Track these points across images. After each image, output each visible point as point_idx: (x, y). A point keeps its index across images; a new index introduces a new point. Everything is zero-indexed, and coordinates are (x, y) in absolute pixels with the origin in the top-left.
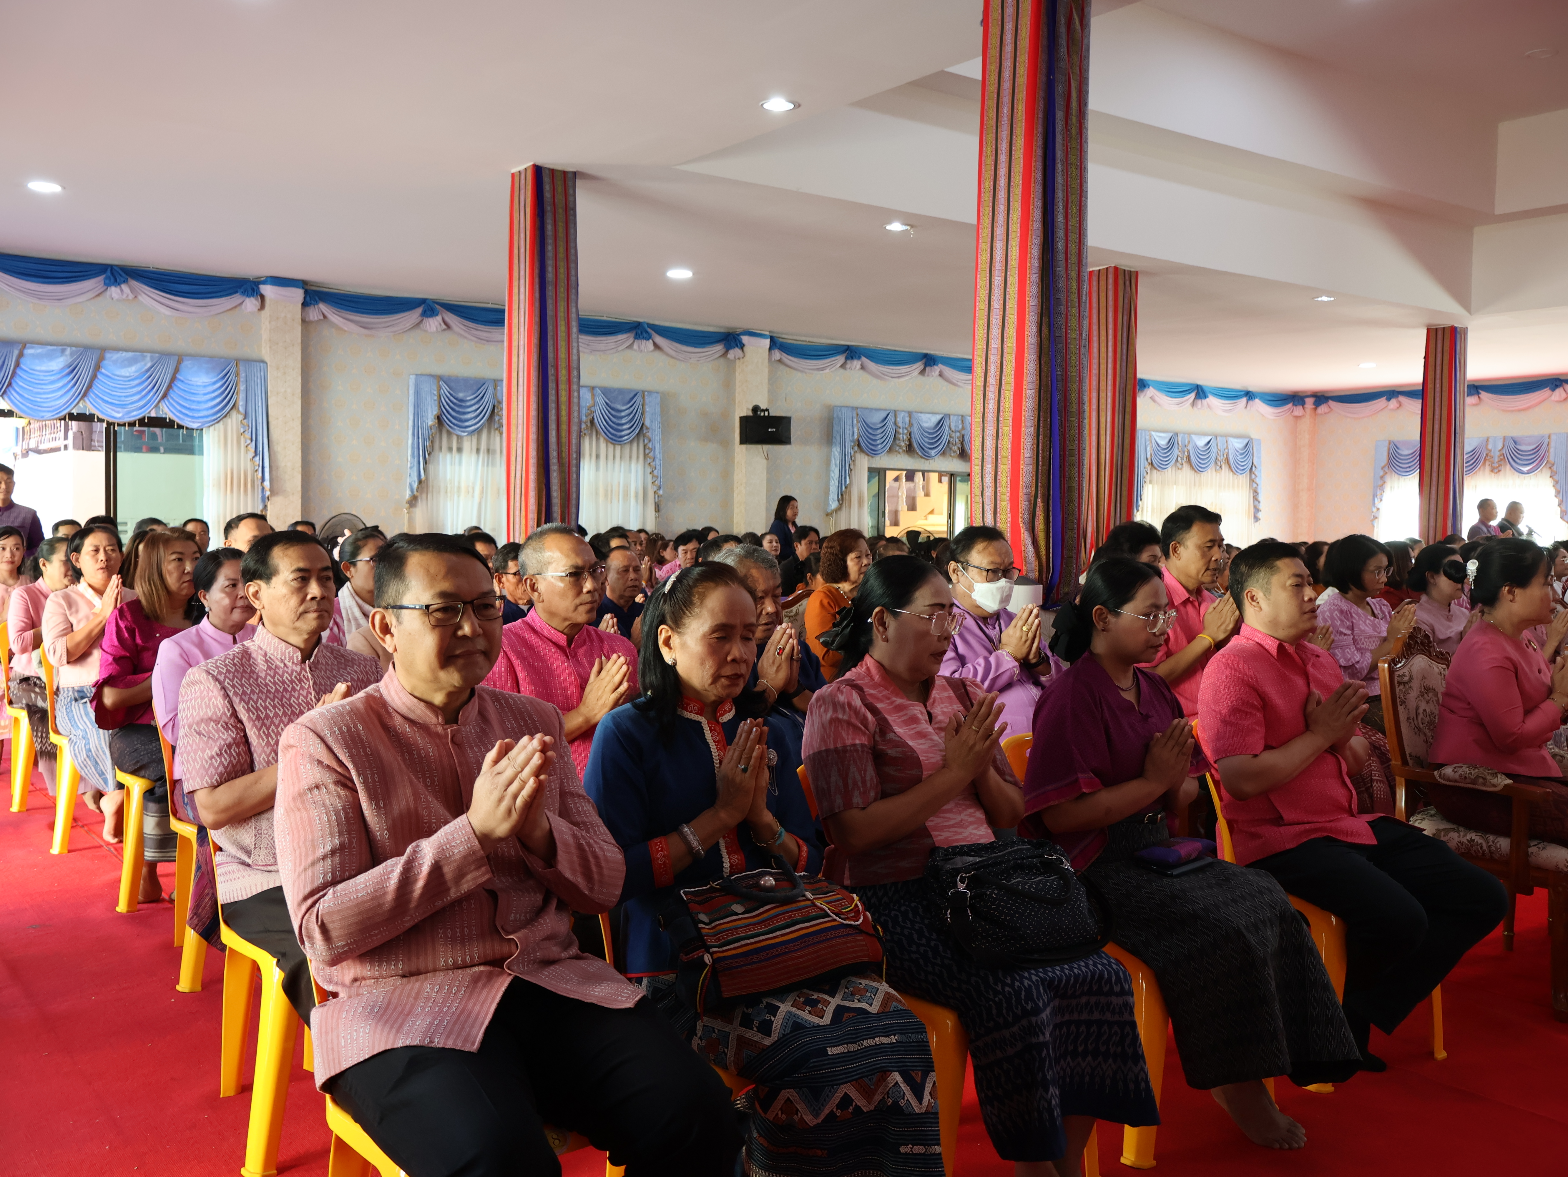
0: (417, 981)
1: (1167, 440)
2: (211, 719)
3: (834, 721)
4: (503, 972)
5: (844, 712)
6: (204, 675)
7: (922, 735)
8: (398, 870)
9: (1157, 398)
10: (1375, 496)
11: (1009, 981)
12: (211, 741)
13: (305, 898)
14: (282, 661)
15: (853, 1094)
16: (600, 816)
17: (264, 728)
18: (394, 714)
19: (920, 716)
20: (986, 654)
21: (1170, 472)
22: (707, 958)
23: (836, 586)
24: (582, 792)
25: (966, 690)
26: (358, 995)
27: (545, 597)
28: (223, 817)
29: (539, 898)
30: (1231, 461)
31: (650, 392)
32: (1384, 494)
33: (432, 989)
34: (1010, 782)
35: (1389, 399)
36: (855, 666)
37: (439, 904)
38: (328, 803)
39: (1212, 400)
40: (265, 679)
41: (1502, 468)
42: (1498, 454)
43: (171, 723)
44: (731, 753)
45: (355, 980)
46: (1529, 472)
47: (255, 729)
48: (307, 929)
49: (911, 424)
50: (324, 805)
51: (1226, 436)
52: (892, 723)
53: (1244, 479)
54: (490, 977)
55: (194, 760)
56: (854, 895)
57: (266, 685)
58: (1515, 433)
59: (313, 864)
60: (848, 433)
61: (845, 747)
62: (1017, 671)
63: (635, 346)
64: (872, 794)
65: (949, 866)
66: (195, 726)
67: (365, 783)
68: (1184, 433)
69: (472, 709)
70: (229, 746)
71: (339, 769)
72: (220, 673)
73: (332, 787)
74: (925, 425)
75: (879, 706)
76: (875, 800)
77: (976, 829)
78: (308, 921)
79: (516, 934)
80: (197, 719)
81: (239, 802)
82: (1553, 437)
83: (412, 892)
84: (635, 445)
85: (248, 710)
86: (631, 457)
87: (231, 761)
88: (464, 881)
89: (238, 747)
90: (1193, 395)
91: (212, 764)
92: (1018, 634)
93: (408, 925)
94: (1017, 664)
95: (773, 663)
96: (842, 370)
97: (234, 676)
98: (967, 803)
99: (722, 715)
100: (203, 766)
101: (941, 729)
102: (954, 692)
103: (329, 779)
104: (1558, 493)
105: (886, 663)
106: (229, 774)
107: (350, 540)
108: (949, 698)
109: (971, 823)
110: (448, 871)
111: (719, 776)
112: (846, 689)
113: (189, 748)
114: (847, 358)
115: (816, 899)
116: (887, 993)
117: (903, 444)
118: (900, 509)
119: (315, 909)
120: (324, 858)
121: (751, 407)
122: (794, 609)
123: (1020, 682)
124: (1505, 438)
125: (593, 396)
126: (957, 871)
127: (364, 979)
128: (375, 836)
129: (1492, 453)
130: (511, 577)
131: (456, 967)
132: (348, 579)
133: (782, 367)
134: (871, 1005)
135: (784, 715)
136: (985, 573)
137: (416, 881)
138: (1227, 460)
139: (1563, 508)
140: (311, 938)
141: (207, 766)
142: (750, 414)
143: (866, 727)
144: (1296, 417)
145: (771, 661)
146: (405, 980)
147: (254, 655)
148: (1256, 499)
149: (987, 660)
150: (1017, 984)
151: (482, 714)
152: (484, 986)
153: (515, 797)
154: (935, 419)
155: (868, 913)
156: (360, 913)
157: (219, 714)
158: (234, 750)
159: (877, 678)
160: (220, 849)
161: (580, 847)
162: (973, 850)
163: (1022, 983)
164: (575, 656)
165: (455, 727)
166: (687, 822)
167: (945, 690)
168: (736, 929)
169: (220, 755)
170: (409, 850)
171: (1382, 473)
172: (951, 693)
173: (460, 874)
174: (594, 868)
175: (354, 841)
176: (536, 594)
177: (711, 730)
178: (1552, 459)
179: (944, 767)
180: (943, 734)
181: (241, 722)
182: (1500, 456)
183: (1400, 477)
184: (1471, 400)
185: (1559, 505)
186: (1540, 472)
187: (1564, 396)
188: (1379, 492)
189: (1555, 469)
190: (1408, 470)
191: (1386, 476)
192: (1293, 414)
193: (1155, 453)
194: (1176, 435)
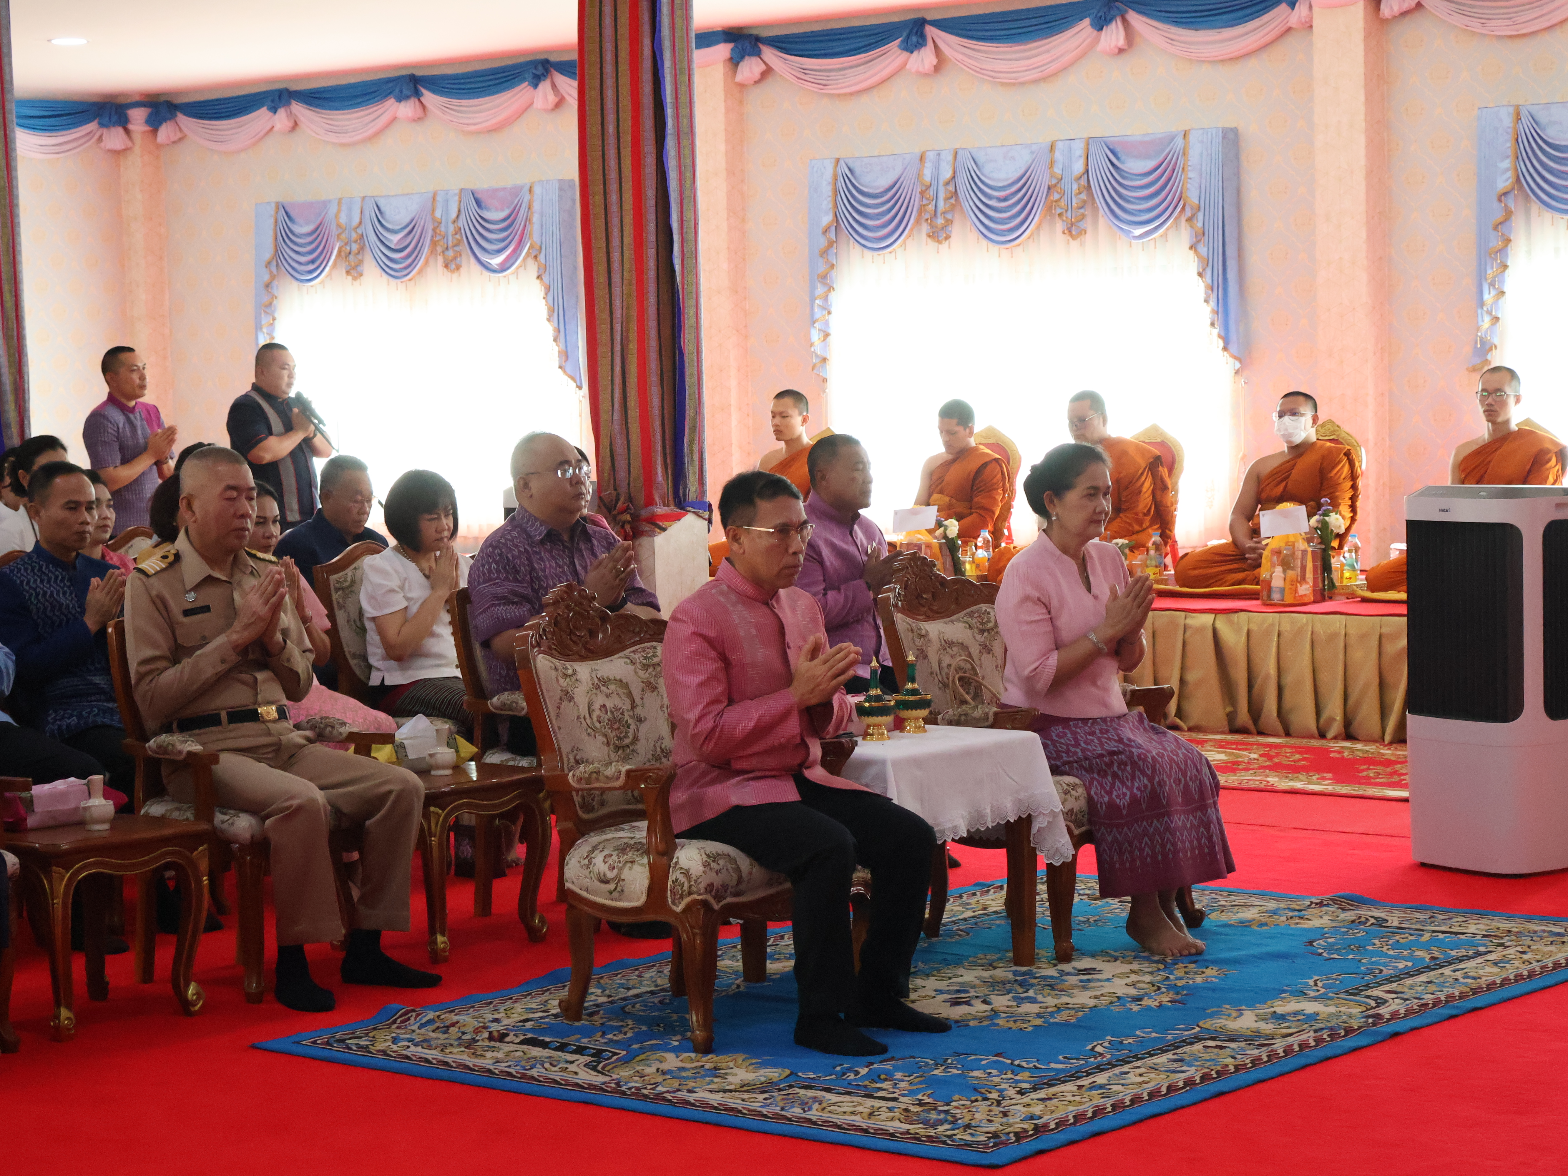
35: (274, 110)
41: (462, 259)
42: (451, 229)
46: (503, 268)
58: (483, 182)
82: (537, 190)
104: (551, 311)
124: (461, 193)
129: (443, 228)
139: (562, 346)
144: (110, 152)
171: (266, 277)
178: (536, 238)
182: (456, 234)
183: (301, 284)
184: (406, 109)
185: (555, 340)
186: (520, 267)
187: (552, 98)
188: (265, 320)
189: (543, 261)
190: (311, 267)
191: (275, 283)
192: (103, 144)
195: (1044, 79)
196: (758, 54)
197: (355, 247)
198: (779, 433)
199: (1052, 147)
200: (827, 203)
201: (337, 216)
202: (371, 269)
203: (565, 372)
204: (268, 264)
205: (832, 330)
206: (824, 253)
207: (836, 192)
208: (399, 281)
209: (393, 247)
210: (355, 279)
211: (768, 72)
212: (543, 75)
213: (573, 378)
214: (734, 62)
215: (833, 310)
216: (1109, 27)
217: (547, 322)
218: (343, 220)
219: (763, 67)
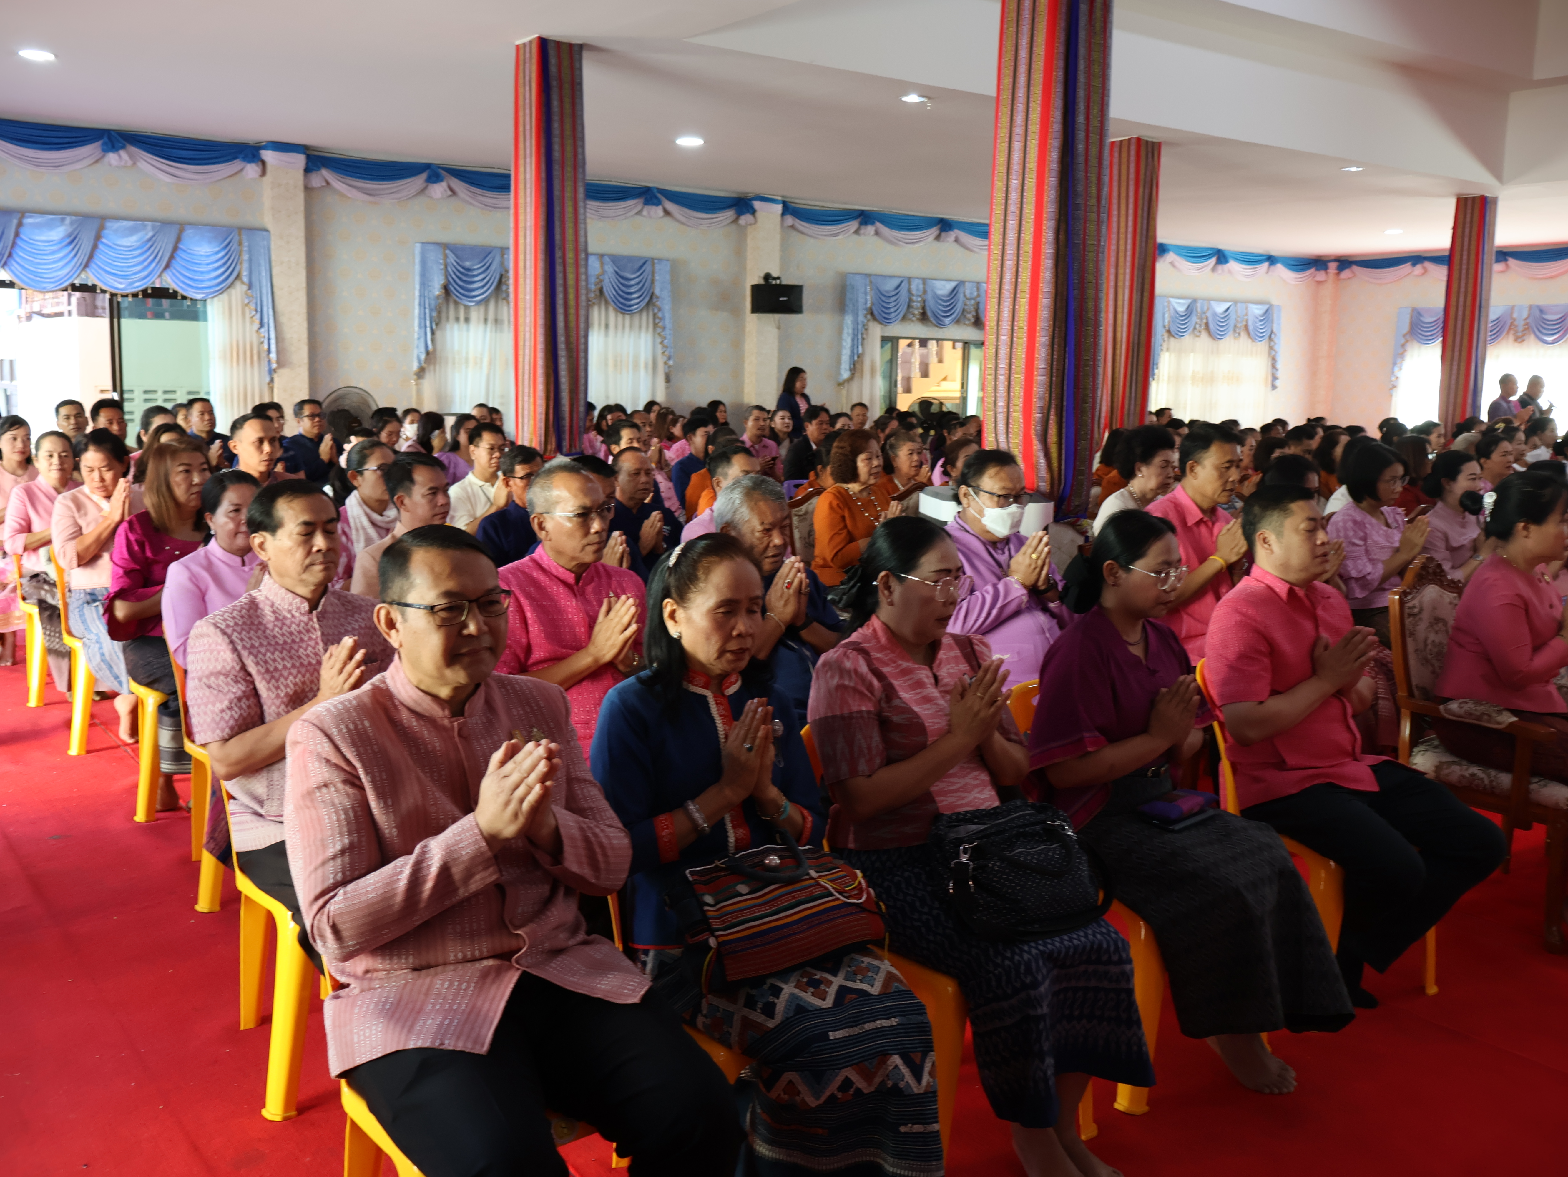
0: (428, 976)
1: (1186, 307)
2: (220, 673)
3: (840, 687)
4: (511, 967)
5: (850, 679)
6: (212, 628)
7: (927, 700)
8: (407, 871)
9: (1176, 264)
10: (1395, 364)
11: (1009, 955)
12: (221, 695)
13: (317, 898)
14: (290, 611)
15: (854, 1077)
16: (608, 798)
17: (273, 681)
18: (400, 707)
19: (926, 680)
20: (994, 579)
21: (1187, 339)
22: (712, 942)
23: (845, 486)
24: (589, 776)
25: (973, 651)
26: (370, 989)
27: (552, 535)
28: (234, 769)
29: (546, 889)
30: (1251, 328)
31: (660, 260)
33: (442, 985)
34: (1015, 741)
35: (1414, 265)
36: (861, 626)
37: (448, 903)
38: (337, 801)
39: (1233, 265)
40: (272, 631)
41: (1526, 337)
42: (1523, 323)
43: (182, 648)
44: (736, 731)
45: (367, 972)
46: (1553, 342)
47: (264, 683)
48: (319, 928)
49: (925, 292)
50: (333, 804)
51: (1246, 302)
52: (898, 688)
53: (1263, 346)
54: (499, 972)
55: (205, 713)
56: (858, 872)
57: (274, 637)
58: (1541, 302)
59: (324, 863)
60: (861, 301)
61: (851, 713)
62: (1025, 599)
63: (645, 212)
64: (878, 761)
65: (952, 835)
66: (205, 680)
67: (373, 782)
68: (1204, 300)
69: (479, 700)
70: (239, 699)
71: (347, 768)
72: (228, 626)
73: (340, 786)
74: (939, 292)
75: (885, 670)
76: (881, 766)
77: (979, 792)
78: (319, 921)
79: (525, 929)
80: (207, 672)
81: (250, 755)
83: (421, 892)
84: (644, 314)
85: (257, 664)
86: (640, 327)
87: (241, 715)
88: (472, 881)
89: (248, 699)
90: (1213, 260)
91: (222, 718)
92: (1027, 561)
93: (417, 923)
94: (1025, 592)
95: (781, 596)
96: (855, 237)
97: (243, 629)
98: (971, 766)
99: (728, 687)
100: (213, 720)
101: (947, 692)
102: (962, 651)
103: (336, 778)
105: (892, 625)
106: (240, 726)
107: (357, 449)
108: (956, 657)
109: (976, 786)
110: (457, 871)
111: (724, 753)
112: (852, 654)
113: (199, 701)
114: (861, 224)
115: (820, 877)
116: (889, 973)
117: (916, 312)
118: (912, 375)
119: (326, 910)
120: (334, 857)
121: (762, 275)
122: (804, 508)
123: (1029, 609)
124: (1531, 307)
125: (602, 264)
126: (960, 841)
127: (376, 970)
128: (384, 834)
129: (1517, 322)
130: (518, 481)
131: (466, 961)
132: (355, 488)
133: (794, 233)
134: (872, 986)
135: (792, 649)
136: (996, 499)
137: (424, 882)
138: (1246, 327)
140: (322, 937)
141: (218, 719)
142: (762, 282)
143: (872, 693)
144: (1319, 282)
145: (779, 594)
146: (416, 973)
147: (261, 606)
148: (1274, 367)
149: (995, 587)
150: (1017, 958)
151: (489, 703)
152: (493, 982)
153: (522, 801)
154: (950, 286)
155: (871, 890)
156: (370, 914)
157: (228, 668)
158: (244, 704)
159: (883, 640)
160: (234, 798)
161: (587, 840)
162: (976, 817)
163: (1022, 957)
164: (583, 594)
165: (462, 720)
166: (693, 798)
167: (952, 649)
168: (740, 911)
169: (230, 708)
170: (417, 849)
171: (1403, 341)
172: (957, 653)
173: (469, 875)
174: (600, 858)
175: (363, 839)
176: (543, 532)
177: (717, 704)
179: (949, 731)
180: (948, 697)
181: (250, 675)
182: (1525, 325)
188: (1399, 360)
190: (1430, 338)
191: (1407, 342)
192: (1315, 279)
193: (1173, 320)
194: (1195, 301)
204: (1404, 336)
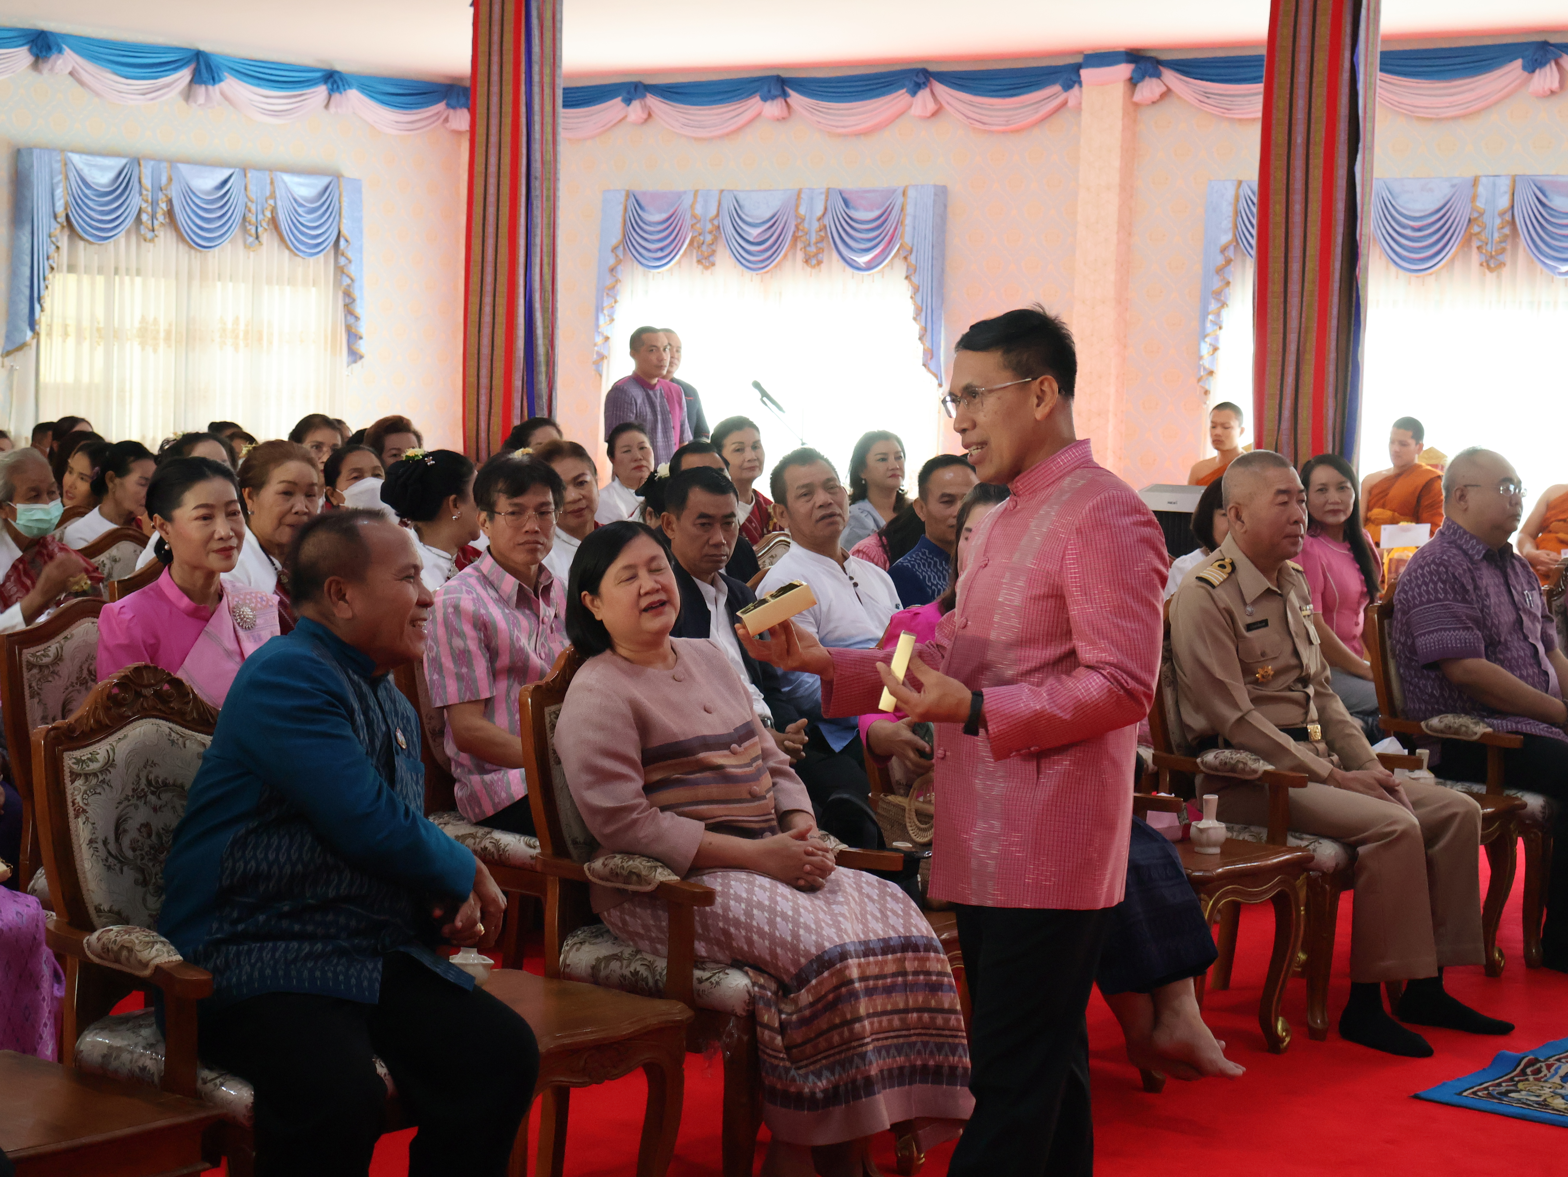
1: (112, 175)
9: (85, 77)
10: (599, 309)
21: (122, 246)
30: (284, 225)
32: (618, 307)
35: (628, 101)
39: (231, 85)
41: (824, 257)
42: (816, 225)
46: (869, 266)
51: (272, 168)
53: (317, 266)
58: (849, 183)
68: (159, 160)
82: (911, 193)
90: (184, 75)
104: (918, 311)
124: (828, 192)
129: (806, 225)
138: (274, 222)
139: (928, 344)
148: (349, 310)
171: (612, 261)
178: (908, 239)
182: (820, 230)
183: (646, 269)
184: (774, 108)
185: (920, 339)
186: (887, 265)
187: (931, 106)
188: (607, 302)
189: (914, 262)
190: (660, 254)
191: (620, 268)
192: (448, 125)
193: (77, 202)
194: (137, 161)
195: (1464, 116)
196: (1158, 75)
197: (709, 238)
198: (1218, 442)
199: (1475, 182)
200: (1227, 223)
201: (692, 207)
202: (724, 259)
203: (929, 370)
204: (614, 249)
205: (1221, 345)
206: (1220, 271)
207: (1237, 213)
208: (754, 273)
209: (751, 239)
210: (707, 268)
211: (1168, 93)
212: (924, 83)
213: (936, 376)
214: (1133, 82)
215: (1224, 325)
216: (1543, 70)
217: (913, 322)
218: (699, 210)
219: (1164, 89)
